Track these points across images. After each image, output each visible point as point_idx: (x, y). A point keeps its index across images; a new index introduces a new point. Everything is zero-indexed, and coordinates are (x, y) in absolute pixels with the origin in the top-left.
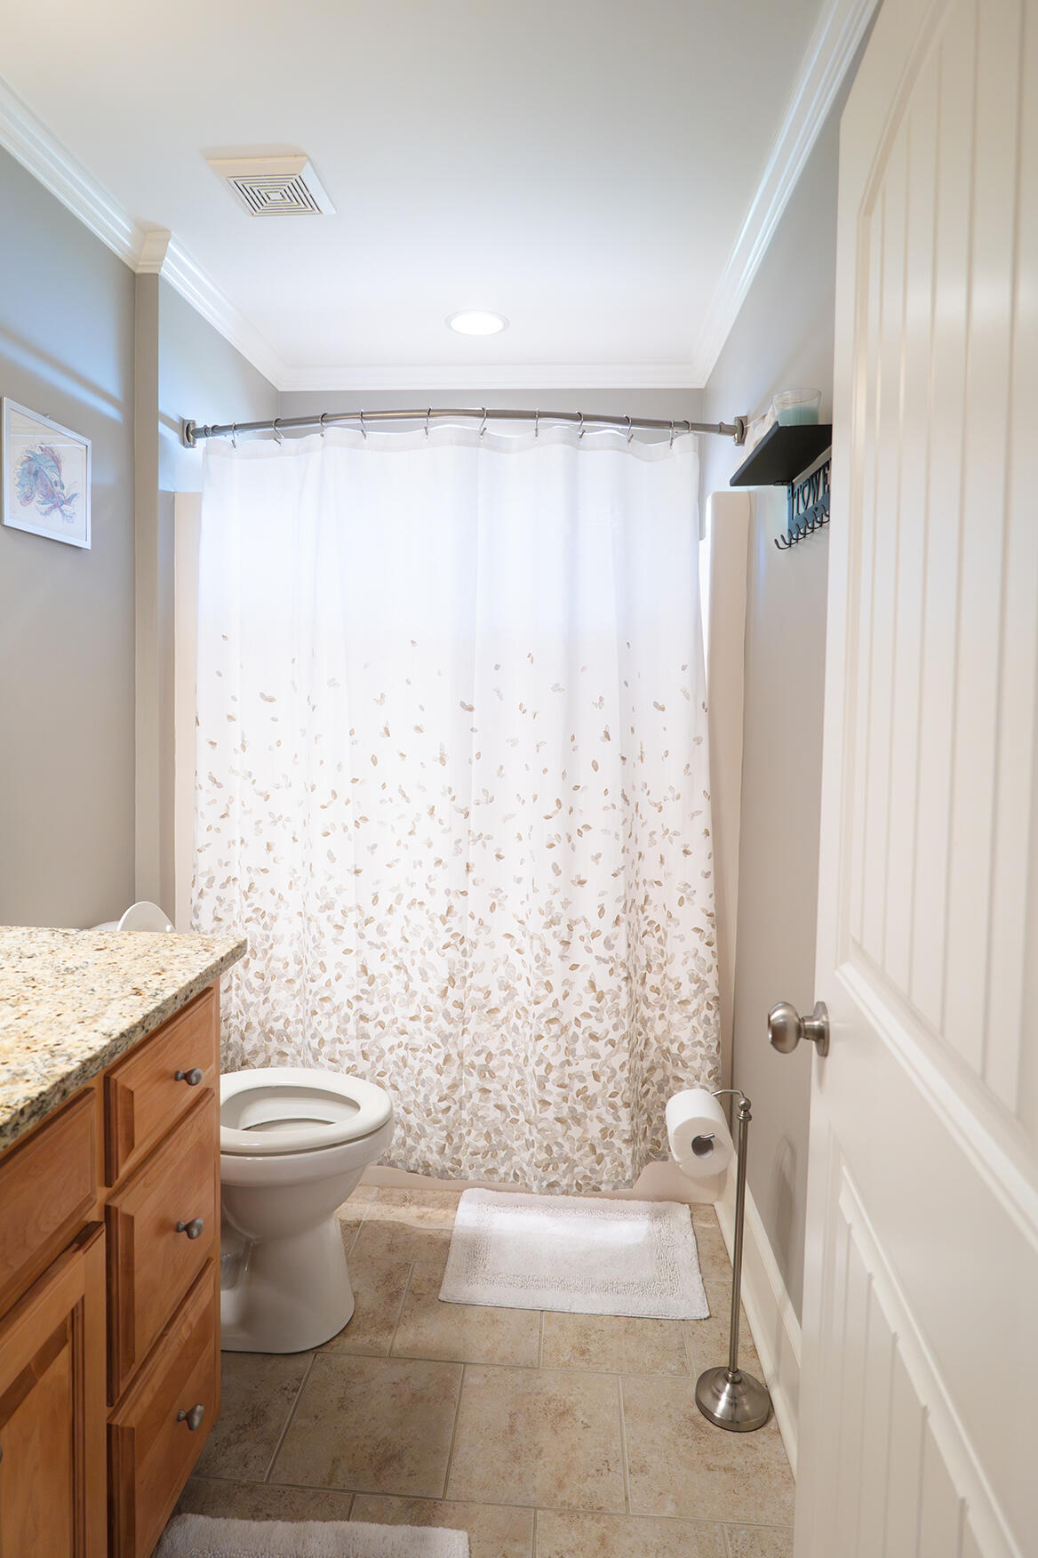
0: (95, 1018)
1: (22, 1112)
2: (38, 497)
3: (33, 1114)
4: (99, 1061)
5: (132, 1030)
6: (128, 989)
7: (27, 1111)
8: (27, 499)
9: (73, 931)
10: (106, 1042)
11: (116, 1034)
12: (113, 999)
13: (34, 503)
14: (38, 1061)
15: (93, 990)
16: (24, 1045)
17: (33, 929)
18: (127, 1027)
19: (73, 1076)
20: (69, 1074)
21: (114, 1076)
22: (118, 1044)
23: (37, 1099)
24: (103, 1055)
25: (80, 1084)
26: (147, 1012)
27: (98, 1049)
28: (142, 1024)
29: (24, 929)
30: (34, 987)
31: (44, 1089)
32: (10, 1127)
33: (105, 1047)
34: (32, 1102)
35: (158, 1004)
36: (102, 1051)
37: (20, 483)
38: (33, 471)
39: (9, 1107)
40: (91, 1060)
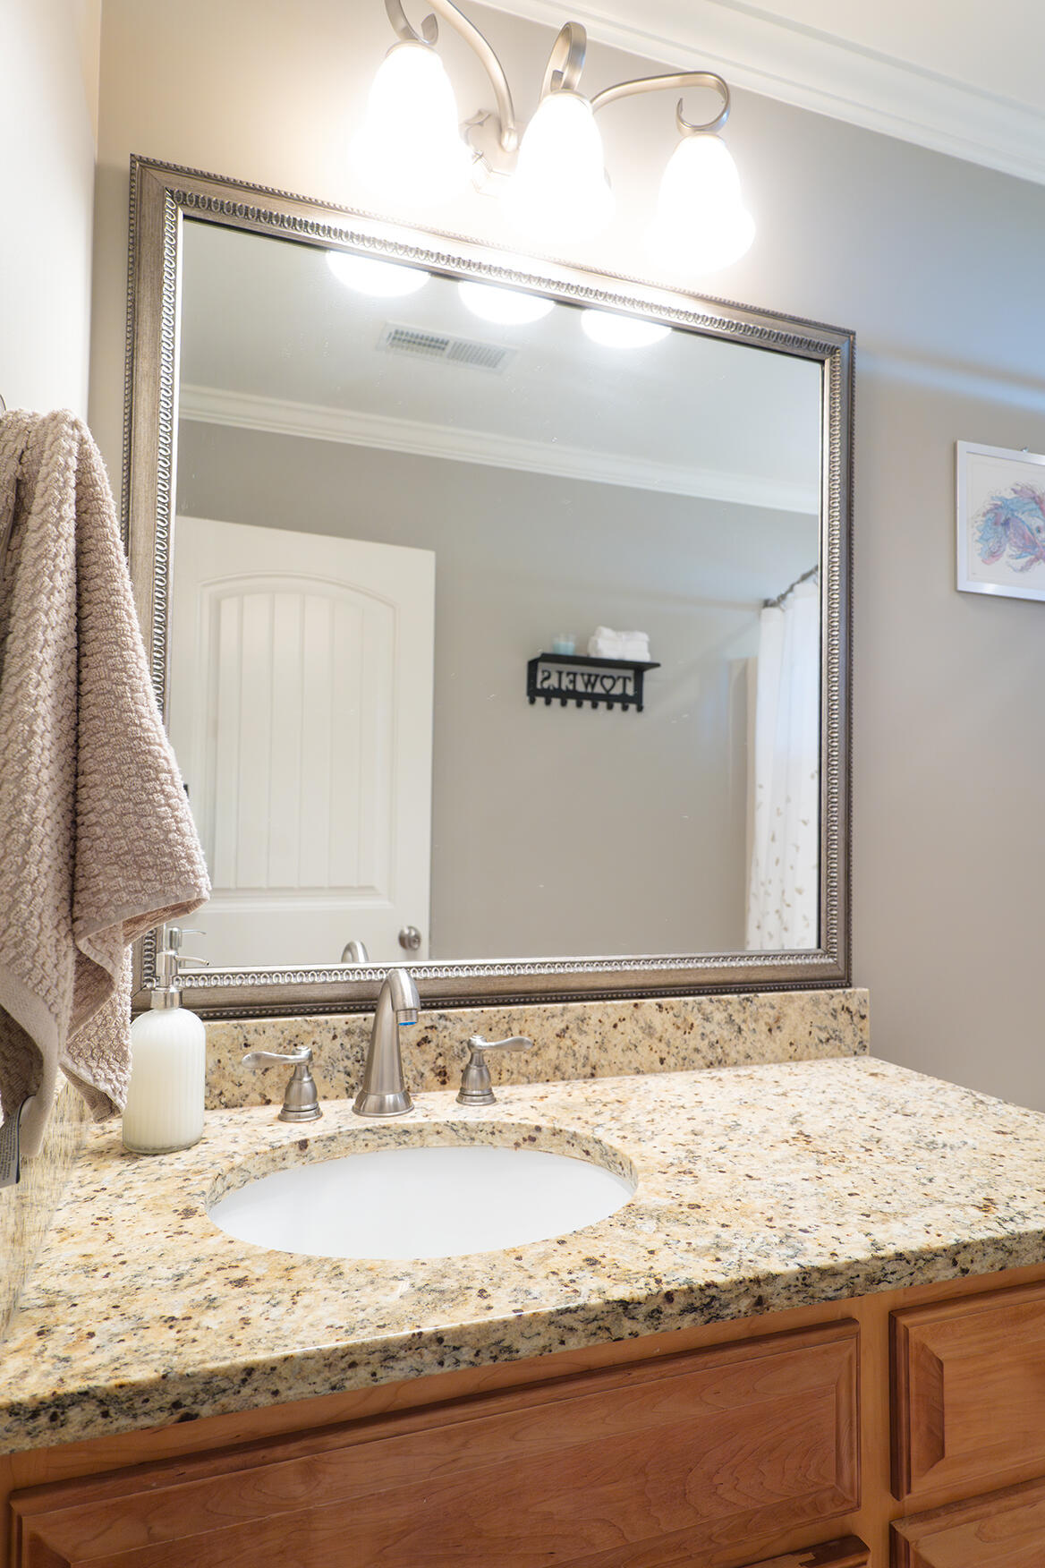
0: (886, 1217)
1: (669, 1297)
2: (1009, 550)
3: (690, 1309)
4: (841, 1281)
5: (927, 1258)
6: (979, 1198)
7: (680, 1301)
8: (994, 555)
9: (994, 1100)
10: (863, 1255)
11: (889, 1251)
12: (942, 1202)
13: (1004, 558)
14: (759, 1240)
15: (931, 1180)
16: (770, 1214)
17: (949, 1085)
18: (915, 1248)
19: (781, 1283)
20: (772, 1278)
21: (904, 1321)
22: (890, 1268)
23: (701, 1289)
24: (851, 1273)
25: (795, 1299)
26: (967, 1239)
27: (842, 1260)
28: (955, 1254)
29: (937, 1083)
30: (867, 1150)
31: (720, 1279)
32: (644, 1309)
33: (857, 1262)
34: (691, 1290)
35: (998, 1236)
36: (849, 1266)
37: (981, 538)
38: (1003, 519)
39: (658, 1282)
40: (823, 1272)
